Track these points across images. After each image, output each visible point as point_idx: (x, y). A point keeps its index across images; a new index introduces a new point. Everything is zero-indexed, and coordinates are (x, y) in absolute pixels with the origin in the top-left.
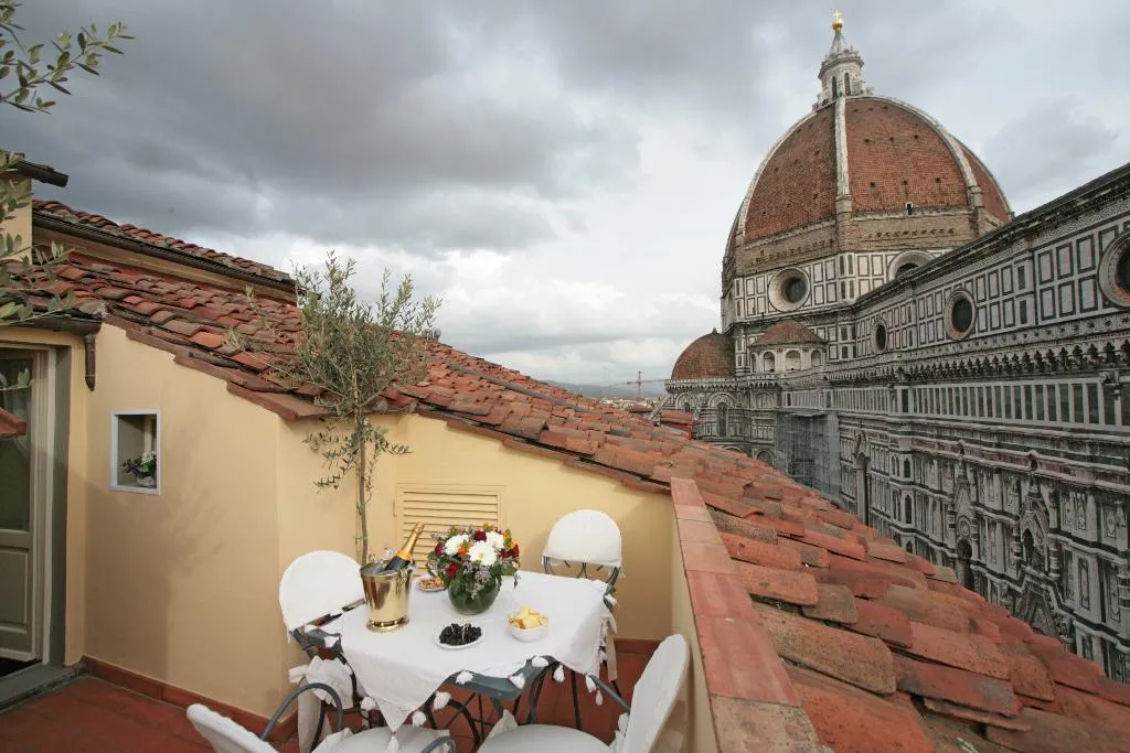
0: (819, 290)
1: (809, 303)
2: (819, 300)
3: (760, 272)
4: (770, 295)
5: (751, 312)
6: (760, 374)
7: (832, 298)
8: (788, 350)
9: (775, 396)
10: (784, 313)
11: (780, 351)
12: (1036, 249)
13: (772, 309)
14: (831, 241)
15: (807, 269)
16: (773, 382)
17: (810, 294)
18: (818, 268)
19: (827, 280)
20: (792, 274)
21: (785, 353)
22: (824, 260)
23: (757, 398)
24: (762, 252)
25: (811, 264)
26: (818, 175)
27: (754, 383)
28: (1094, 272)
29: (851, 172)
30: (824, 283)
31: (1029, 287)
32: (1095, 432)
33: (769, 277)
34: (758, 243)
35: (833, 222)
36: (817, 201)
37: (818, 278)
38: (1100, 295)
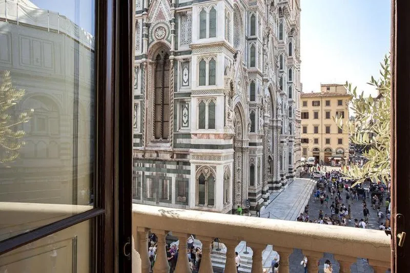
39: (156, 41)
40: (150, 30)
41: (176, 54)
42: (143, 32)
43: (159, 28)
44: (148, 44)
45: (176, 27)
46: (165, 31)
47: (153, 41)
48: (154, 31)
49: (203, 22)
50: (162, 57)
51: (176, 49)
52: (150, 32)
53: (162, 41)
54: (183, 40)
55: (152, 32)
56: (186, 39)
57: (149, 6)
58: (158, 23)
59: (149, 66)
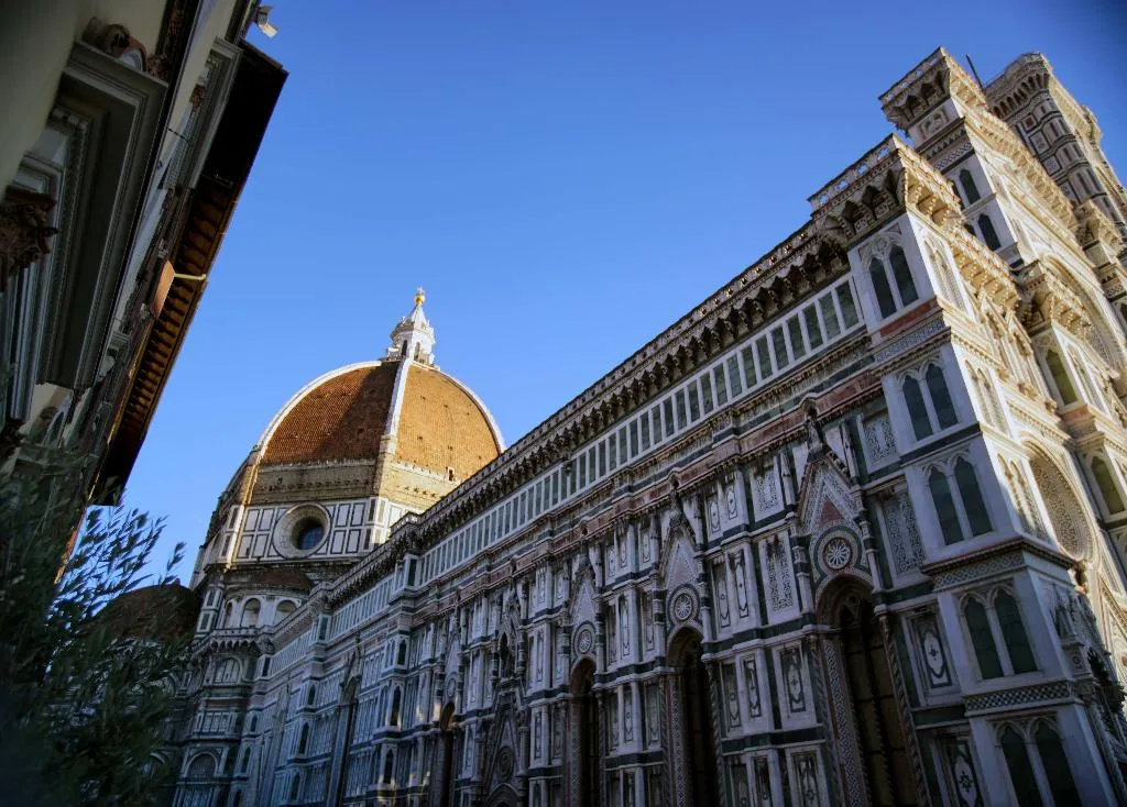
0: (339, 536)
1: (323, 550)
2: (337, 548)
3: (271, 504)
4: (276, 533)
5: (242, 554)
6: (232, 630)
7: (352, 548)
8: (282, 599)
9: (247, 663)
10: (287, 559)
11: (271, 598)
13: (273, 553)
14: (367, 483)
15: (331, 509)
16: (249, 641)
17: (329, 537)
18: (344, 510)
19: (351, 525)
20: (311, 513)
21: (276, 602)
22: (352, 502)
23: (218, 666)
24: (280, 480)
25: (338, 503)
26: (368, 411)
27: (219, 642)
29: (402, 417)
30: (348, 528)
33: (279, 510)
34: (278, 468)
35: (373, 463)
36: (361, 436)
37: (342, 521)
39: (829, 578)
40: (811, 552)
41: (890, 598)
42: (793, 560)
43: (833, 543)
44: (814, 587)
45: (874, 529)
46: (849, 546)
47: (824, 576)
48: (820, 551)
50: (856, 614)
51: (887, 584)
52: (812, 557)
53: (846, 572)
54: (902, 560)
55: (816, 555)
56: (909, 556)
57: (798, 497)
59: (825, 642)
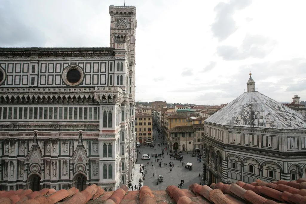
12: (40, 61)
28: (61, 74)
31: (36, 73)
32: (37, 122)
38: (62, 81)
39: (78, 173)
40: (74, 166)
41: (90, 181)
42: (70, 168)
43: (80, 166)
44: (73, 174)
45: (90, 167)
46: (83, 168)
47: (76, 172)
48: (77, 167)
49: (105, 171)
50: (82, 179)
51: (90, 177)
52: (74, 168)
53: (82, 173)
54: (94, 174)
55: (75, 167)
56: (95, 173)
57: (73, 154)
58: (79, 163)
59: (74, 185)
